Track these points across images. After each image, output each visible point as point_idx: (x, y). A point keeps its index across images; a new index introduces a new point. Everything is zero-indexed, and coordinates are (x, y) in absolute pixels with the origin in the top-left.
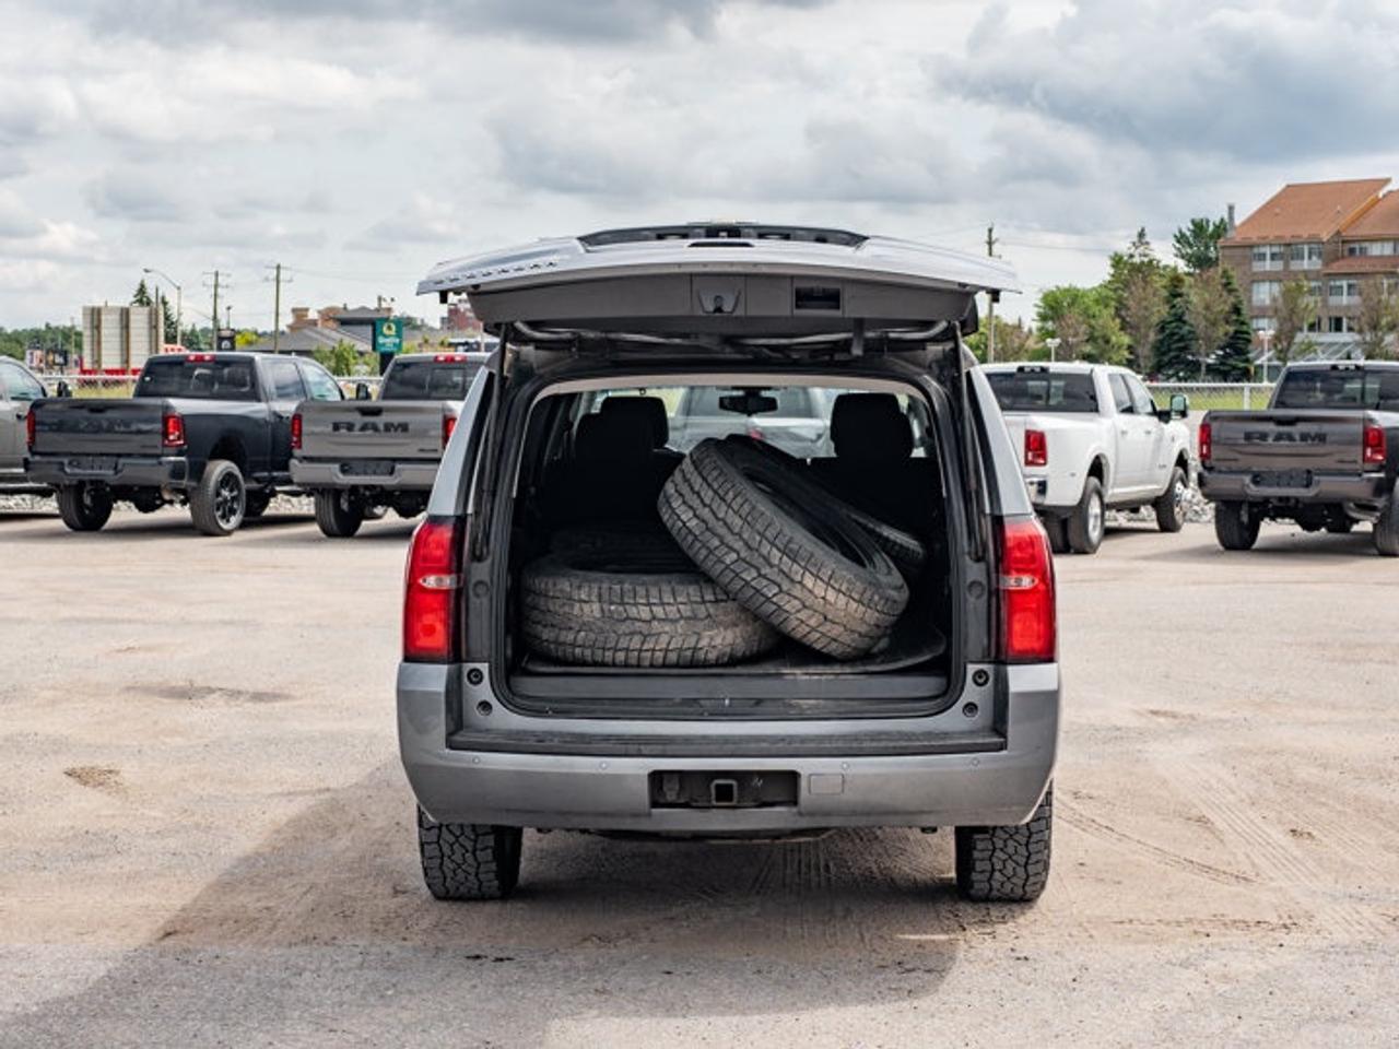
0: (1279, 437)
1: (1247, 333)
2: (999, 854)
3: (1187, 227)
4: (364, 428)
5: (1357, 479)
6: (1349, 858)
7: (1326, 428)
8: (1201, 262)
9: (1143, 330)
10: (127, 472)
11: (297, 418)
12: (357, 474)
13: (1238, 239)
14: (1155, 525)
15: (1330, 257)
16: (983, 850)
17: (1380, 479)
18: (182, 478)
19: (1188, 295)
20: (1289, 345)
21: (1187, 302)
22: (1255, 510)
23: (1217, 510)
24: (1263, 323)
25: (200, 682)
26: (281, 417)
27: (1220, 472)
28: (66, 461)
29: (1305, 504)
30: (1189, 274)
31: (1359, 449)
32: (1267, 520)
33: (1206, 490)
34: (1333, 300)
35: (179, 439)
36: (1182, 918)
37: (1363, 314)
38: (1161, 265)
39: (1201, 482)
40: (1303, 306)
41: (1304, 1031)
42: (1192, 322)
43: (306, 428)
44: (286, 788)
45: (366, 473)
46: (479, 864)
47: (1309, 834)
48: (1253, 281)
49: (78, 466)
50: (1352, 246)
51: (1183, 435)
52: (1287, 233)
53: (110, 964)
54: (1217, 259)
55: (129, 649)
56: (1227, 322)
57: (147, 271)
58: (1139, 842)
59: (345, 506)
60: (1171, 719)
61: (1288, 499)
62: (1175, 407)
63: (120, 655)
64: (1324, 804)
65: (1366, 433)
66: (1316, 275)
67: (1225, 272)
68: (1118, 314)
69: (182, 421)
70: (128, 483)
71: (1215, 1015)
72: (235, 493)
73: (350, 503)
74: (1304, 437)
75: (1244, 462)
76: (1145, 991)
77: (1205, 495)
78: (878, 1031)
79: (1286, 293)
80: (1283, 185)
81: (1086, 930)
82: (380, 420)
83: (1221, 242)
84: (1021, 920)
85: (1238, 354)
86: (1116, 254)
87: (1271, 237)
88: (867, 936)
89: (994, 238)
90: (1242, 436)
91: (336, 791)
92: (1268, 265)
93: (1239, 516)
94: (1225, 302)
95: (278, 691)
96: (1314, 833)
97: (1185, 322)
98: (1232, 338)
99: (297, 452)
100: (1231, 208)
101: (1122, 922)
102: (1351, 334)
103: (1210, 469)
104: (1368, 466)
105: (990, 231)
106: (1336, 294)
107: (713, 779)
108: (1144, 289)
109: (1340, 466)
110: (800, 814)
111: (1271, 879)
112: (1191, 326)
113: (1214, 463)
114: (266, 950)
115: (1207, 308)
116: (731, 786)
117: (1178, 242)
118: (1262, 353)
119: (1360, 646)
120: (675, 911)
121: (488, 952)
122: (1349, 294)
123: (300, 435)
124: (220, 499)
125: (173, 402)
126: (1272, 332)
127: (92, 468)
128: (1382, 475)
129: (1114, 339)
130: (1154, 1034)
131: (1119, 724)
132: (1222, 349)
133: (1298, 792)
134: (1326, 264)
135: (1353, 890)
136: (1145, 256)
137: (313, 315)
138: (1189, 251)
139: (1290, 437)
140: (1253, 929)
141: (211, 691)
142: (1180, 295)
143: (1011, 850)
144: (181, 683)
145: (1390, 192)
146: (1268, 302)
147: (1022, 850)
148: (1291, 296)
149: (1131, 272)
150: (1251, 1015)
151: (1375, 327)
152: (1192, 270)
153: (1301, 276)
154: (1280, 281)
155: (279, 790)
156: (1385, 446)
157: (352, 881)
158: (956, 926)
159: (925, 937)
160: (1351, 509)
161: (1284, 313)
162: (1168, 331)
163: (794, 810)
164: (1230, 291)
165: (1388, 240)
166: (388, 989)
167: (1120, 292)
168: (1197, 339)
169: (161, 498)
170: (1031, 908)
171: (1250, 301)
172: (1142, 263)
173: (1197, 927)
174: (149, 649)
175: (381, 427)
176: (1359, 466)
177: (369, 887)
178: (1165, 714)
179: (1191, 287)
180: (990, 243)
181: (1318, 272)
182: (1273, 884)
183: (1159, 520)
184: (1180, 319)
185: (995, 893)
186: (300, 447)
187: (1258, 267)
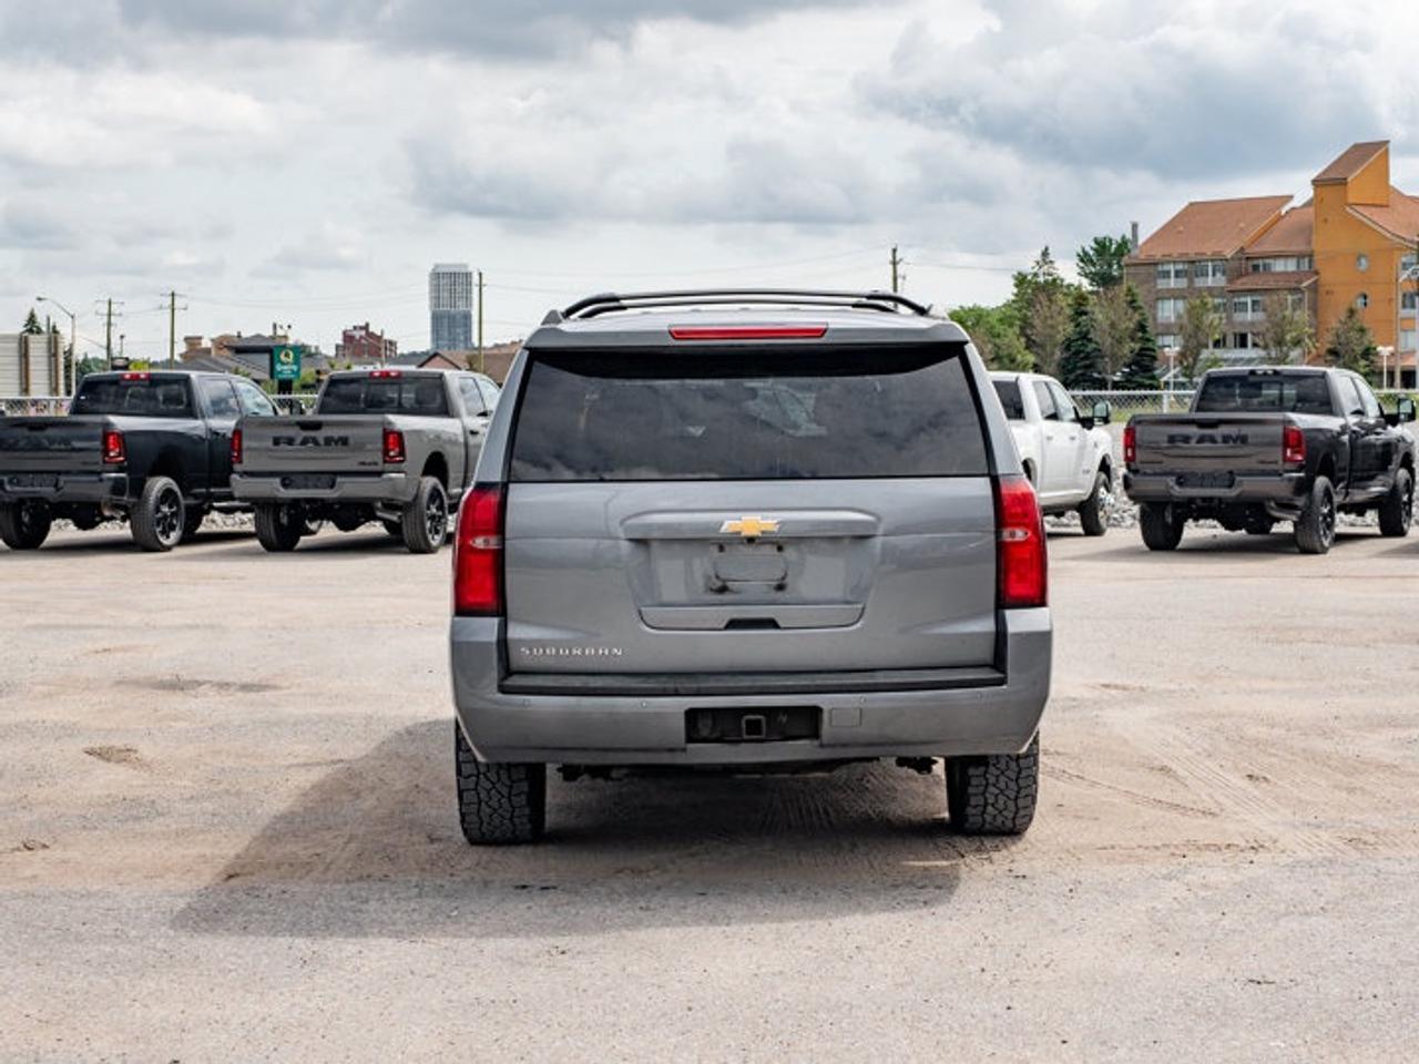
0: (1201, 440)
1: (1154, 351)
2: (992, 789)
3: (1089, 245)
4: (304, 442)
5: (1278, 478)
6: (1302, 795)
7: (1245, 430)
8: (1104, 280)
9: (1048, 348)
10: (68, 489)
11: (237, 433)
12: (298, 488)
13: (1142, 257)
14: (1080, 530)
15: (1234, 274)
16: (977, 786)
17: (1300, 478)
18: (122, 494)
19: (1093, 313)
20: (1195, 360)
21: (1092, 320)
22: (1179, 511)
23: (1143, 512)
24: (1169, 340)
25: (185, 676)
26: (217, 434)
27: (1145, 474)
28: (6, 479)
29: (1227, 504)
30: (1092, 293)
31: (1280, 449)
32: (1190, 521)
33: (1132, 492)
34: (1238, 317)
35: (119, 455)
36: (1158, 844)
37: (1268, 330)
38: (1065, 283)
39: (1127, 484)
40: (1208, 322)
41: (1282, 922)
42: (1098, 339)
43: (245, 444)
44: (301, 760)
45: (306, 487)
46: (514, 808)
47: (1265, 778)
48: (1158, 299)
49: (18, 484)
50: (1255, 262)
51: (1107, 441)
52: (1192, 250)
53: (188, 900)
54: (1121, 278)
55: (105, 650)
56: (1133, 340)
57: (39, 299)
58: (1110, 787)
59: (284, 520)
60: (1120, 691)
61: (1211, 499)
62: (1098, 414)
63: (99, 656)
64: (1275, 755)
65: (1286, 436)
66: (1221, 292)
67: (1129, 290)
68: (1023, 333)
69: (123, 437)
70: (68, 500)
71: (1201, 914)
72: (174, 509)
73: (290, 516)
74: (1226, 439)
75: (1170, 464)
76: (1136, 897)
77: (1131, 497)
78: (904, 931)
79: (1191, 310)
80: (1186, 204)
81: (1073, 856)
82: (320, 435)
83: (1125, 260)
84: (1013, 848)
85: (1144, 371)
86: (1019, 274)
87: (1175, 255)
88: (876, 864)
89: (897, 259)
90: (1166, 439)
91: (350, 762)
92: (1172, 283)
93: (1164, 517)
94: (1130, 319)
95: (264, 683)
96: (1269, 777)
97: (1090, 340)
98: (1138, 354)
99: (237, 467)
100: (1135, 227)
101: (1105, 848)
102: (1256, 349)
103: (1136, 472)
104: (1288, 466)
105: (894, 251)
106: (1241, 311)
107: (742, 716)
108: (1050, 308)
109: (1262, 467)
110: (822, 746)
111: (1236, 813)
112: (1096, 343)
113: (1139, 466)
114: (327, 886)
115: (1113, 325)
116: (759, 721)
117: (1082, 260)
118: (1168, 370)
119: (1291, 629)
120: (694, 849)
121: (532, 883)
122: (1253, 310)
123: (240, 451)
124: (160, 515)
125: (113, 419)
126: (1177, 349)
127: (32, 485)
128: (1302, 474)
129: (1019, 358)
130: (1150, 927)
131: (1073, 695)
132: (1129, 366)
133: (1249, 747)
134: (1230, 281)
135: (1311, 819)
136: (1051, 275)
137: (206, 343)
138: (1093, 270)
139: (1212, 440)
140: (1224, 851)
141: (200, 684)
142: (1086, 313)
143: (1002, 785)
144: (168, 677)
145: (1293, 209)
146: (1173, 319)
147: (1013, 785)
148: (1195, 314)
149: (1034, 291)
150: (1233, 912)
151: (1280, 343)
152: (1095, 289)
153: (1205, 294)
154: (1184, 298)
155: (295, 761)
156: (1304, 446)
157: (387, 832)
158: (956, 854)
159: (927, 864)
160: (1272, 508)
161: (1190, 329)
162: (1073, 349)
163: (816, 743)
164: (1135, 309)
165: (1292, 256)
166: (452, 911)
167: (1024, 311)
168: (1103, 357)
169: (101, 514)
170: (1020, 839)
171: (1155, 318)
172: (1046, 282)
173: (1172, 850)
174: (125, 650)
175: (322, 442)
176: (1280, 466)
177: (406, 837)
178: (1116, 687)
179: (1095, 304)
180: (894, 263)
181: (1222, 288)
182: (1237, 817)
183: (1084, 525)
184: (1085, 337)
185: (987, 826)
186: (241, 462)
187: (1162, 284)
